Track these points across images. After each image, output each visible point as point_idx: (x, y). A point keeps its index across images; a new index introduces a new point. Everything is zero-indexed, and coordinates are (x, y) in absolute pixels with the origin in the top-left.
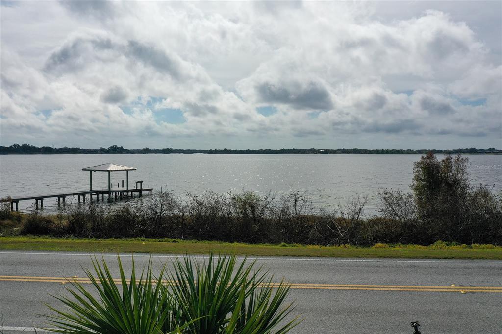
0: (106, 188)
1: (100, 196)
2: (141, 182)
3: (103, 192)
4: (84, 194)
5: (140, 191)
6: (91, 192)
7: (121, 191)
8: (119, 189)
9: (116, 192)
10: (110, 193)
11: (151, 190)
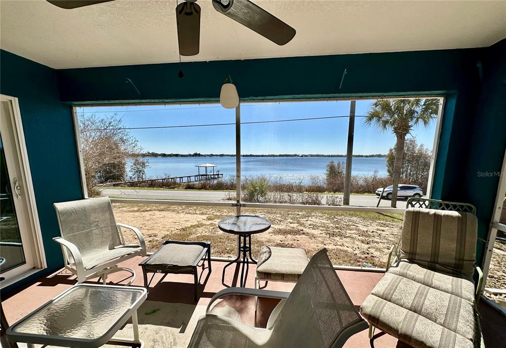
0: (204, 173)
1: (203, 177)
2: (219, 171)
3: (204, 175)
4: (197, 176)
5: (218, 175)
6: (199, 175)
7: (211, 175)
8: (210, 174)
9: (209, 175)
10: (206, 175)
11: (222, 175)
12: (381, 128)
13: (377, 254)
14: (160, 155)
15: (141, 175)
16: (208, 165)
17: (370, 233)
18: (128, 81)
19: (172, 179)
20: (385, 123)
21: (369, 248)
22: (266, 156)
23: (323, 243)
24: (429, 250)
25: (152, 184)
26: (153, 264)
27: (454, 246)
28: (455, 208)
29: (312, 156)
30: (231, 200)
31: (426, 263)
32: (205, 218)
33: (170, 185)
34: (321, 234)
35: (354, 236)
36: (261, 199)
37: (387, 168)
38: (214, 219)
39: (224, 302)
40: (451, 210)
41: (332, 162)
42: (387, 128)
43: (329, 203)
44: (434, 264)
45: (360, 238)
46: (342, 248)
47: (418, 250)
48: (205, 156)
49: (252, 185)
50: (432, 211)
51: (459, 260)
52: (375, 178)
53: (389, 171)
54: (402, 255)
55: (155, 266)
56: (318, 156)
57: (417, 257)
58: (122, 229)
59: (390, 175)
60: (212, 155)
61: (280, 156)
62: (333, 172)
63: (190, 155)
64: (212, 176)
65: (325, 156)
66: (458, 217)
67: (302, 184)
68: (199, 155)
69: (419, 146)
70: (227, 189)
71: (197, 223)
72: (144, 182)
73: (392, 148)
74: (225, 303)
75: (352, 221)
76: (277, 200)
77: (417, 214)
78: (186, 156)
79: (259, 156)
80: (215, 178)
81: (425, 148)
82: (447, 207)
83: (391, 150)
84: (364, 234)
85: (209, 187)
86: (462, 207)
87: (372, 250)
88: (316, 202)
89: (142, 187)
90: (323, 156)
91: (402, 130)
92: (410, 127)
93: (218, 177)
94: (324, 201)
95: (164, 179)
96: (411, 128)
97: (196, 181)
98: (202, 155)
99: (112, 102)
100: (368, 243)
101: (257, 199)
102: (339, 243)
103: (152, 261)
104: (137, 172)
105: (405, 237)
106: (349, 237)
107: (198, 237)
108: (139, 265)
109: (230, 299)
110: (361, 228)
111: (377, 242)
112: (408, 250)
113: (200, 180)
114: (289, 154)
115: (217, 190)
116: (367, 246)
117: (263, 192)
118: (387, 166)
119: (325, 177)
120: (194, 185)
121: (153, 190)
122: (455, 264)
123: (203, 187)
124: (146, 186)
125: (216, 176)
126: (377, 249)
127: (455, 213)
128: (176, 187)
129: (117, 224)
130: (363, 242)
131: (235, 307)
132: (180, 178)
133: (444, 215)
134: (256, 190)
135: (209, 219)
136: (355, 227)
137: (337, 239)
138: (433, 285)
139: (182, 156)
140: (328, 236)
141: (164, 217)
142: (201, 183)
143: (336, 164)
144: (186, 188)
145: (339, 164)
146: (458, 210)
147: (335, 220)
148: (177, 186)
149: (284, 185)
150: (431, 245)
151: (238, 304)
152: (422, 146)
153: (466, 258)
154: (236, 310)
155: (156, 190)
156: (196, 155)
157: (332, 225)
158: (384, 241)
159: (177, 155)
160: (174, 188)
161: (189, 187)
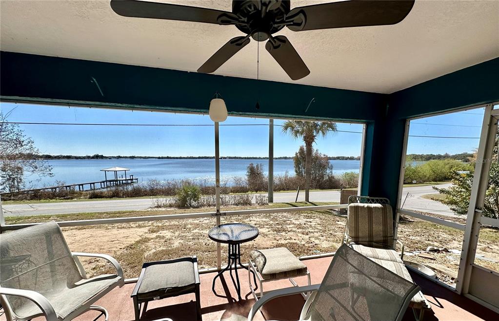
0: (113, 178)
1: (112, 183)
2: (132, 176)
3: (113, 181)
4: (104, 182)
5: (132, 180)
6: (106, 181)
7: (123, 180)
8: (121, 179)
9: (120, 181)
10: (117, 181)
11: (137, 179)
12: (293, 136)
13: (317, 242)
14: (41, 157)
15: (16, 184)
16: (118, 169)
17: (303, 225)
18: (93, 80)
19: (66, 187)
20: (297, 132)
21: (310, 238)
22: (184, 158)
23: (275, 239)
24: (367, 233)
25: (36, 195)
26: (146, 292)
27: (381, 228)
28: (377, 202)
29: (230, 158)
30: (160, 207)
31: (367, 243)
32: (147, 231)
33: (67, 194)
34: (269, 231)
35: (294, 229)
36: (194, 203)
37: (295, 169)
38: (158, 231)
39: (228, 312)
40: (375, 203)
41: (252, 164)
42: (298, 136)
43: (259, 202)
44: (371, 243)
45: (300, 230)
46: (291, 241)
47: (360, 235)
48: (110, 158)
49: (184, 190)
50: (366, 205)
51: (385, 237)
52: (286, 177)
53: (296, 171)
54: (349, 240)
55: (151, 293)
56: (235, 158)
57: (360, 240)
58: (81, 259)
59: (298, 175)
60: (119, 157)
61: (199, 158)
62: (254, 173)
63: (89, 157)
64: (124, 182)
65: (242, 158)
66: (382, 208)
67: (227, 186)
68: (102, 157)
69: (315, 150)
70: (146, 195)
71: (141, 238)
72: (23, 193)
73: (297, 152)
74: (230, 313)
75: (285, 217)
76: (210, 203)
77: (357, 207)
78: (84, 158)
79: (177, 158)
80: (128, 184)
81: (319, 152)
82: (373, 201)
83: (297, 154)
84: (299, 226)
85: (123, 195)
86: (381, 200)
87: (312, 239)
88: (247, 203)
89: (17, 200)
90: (240, 158)
91: (309, 140)
92: (314, 136)
93: (132, 183)
94: (253, 201)
95: (55, 188)
96: (316, 138)
97: (103, 188)
98: (106, 158)
99: (55, 100)
100: (307, 234)
101: (190, 204)
102: (287, 238)
103: (144, 289)
104: (8, 180)
105: (351, 226)
106: (291, 231)
107: (155, 254)
108: (131, 297)
109: (232, 307)
110: (295, 222)
111: (312, 232)
112: (353, 235)
113: (107, 187)
114: (208, 156)
115: (134, 197)
116: (307, 237)
117: (195, 197)
118: (295, 167)
119: (246, 178)
120: (102, 193)
121: (40, 202)
122: (384, 240)
123: (115, 195)
124: (26, 199)
125: (130, 181)
126: (317, 238)
127: (379, 205)
128: (76, 197)
129: (73, 254)
130: (303, 234)
131: (241, 314)
132: (79, 185)
133: (374, 207)
134: (188, 195)
135: (153, 232)
136: (289, 221)
137: (283, 233)
138: (380, 258)
139: (77, 158)
140: (275, 232)
141: (92, 236)
142: (111, 191)
143: (255, 165)
144: (91, 198)
145: (257, 166)
146: (379, 203)
147: (272, 217)
148: (76, 195)
149: (209, 187)
150: (367, 229)
151: (242, 310)
152: (317, 151)
153: (389, 235)
154: (244, 316)
155: (45, 202)
156: (97, 157)
157: (271, 222)
158: (316, 230)
159: (69, 157)
160: (72, 198)
161: (95, 196)
